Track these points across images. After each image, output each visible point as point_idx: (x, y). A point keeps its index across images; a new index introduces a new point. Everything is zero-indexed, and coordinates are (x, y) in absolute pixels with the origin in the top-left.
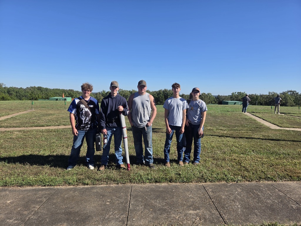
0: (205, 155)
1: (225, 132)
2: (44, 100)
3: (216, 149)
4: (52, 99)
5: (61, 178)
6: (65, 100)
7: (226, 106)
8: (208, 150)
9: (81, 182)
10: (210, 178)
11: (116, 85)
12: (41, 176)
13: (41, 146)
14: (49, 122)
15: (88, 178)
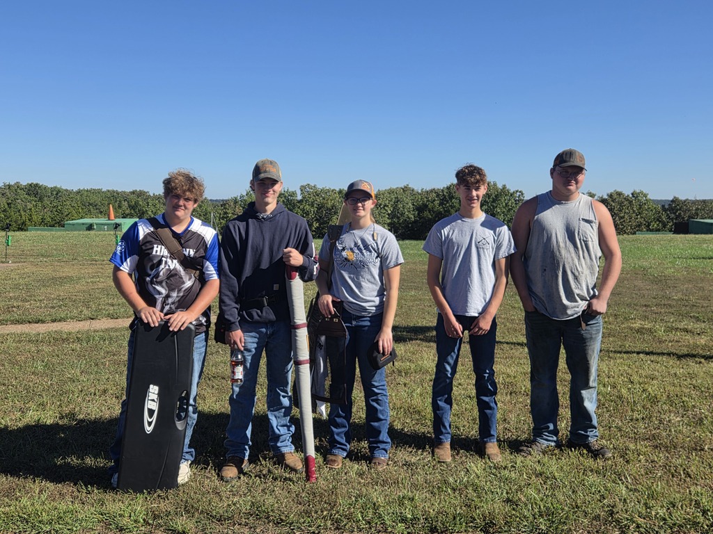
0: (620, 430)
1: (702, 341)
2: (48, 230)
3: (666, 407)
4: (75, 227)
5: (93, 510)
6: (116, 228)
7: (705, 241)
8: (633, 411)
9: (160, 525)
10: (641, 521)
11: (272, 173)
12: (25, 501)
13: (30, 394)
14: (60, 307)
15: (188, 512)
